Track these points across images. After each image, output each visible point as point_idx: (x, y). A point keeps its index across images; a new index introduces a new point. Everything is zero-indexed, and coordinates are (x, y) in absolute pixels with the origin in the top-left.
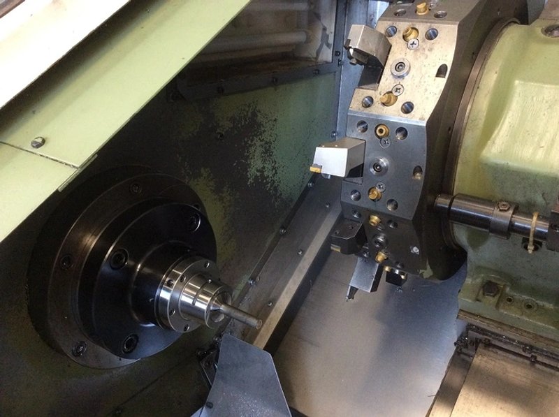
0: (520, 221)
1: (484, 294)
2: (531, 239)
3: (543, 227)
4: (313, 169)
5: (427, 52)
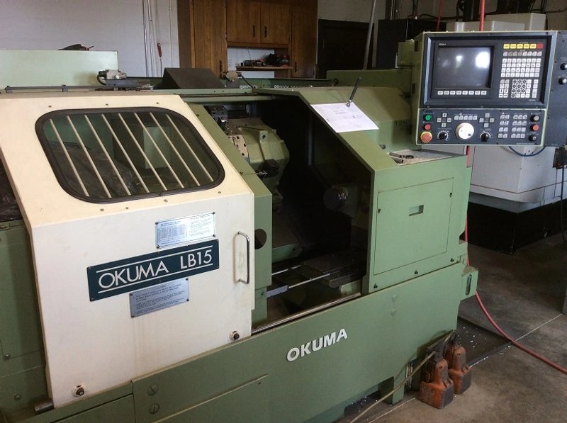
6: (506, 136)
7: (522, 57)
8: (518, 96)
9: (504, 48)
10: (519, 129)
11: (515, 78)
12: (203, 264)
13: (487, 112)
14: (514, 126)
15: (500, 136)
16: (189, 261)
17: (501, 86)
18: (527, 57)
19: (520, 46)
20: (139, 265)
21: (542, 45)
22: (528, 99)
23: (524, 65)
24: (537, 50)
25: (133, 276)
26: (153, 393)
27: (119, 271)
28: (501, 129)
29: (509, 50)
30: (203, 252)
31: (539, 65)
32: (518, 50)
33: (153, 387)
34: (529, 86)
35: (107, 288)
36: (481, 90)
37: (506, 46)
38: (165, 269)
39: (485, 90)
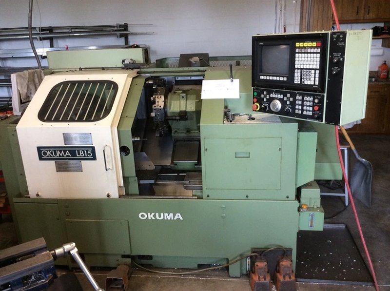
0: (177, 118)
1: (175, 133)
3: (179, 118)
5: (161, 99)
6: (300, 112)
7: (308, 53)
8: (306, 82)
9: (297, 46)
10: (308, 108)
11: (304, 69)
12: (88, 156)
13: (289, 93)
14: (305, 106)
15: (297, 111)
16: (81, 153)
17: (296, 75)
18: (311, 53)
19: (306, 44)
20: (58, 150)
21: (320, 43)
22: (312, 85)
23: (309, 59)
24: (317, 47)
25: (56, 154)
26: (67, 207)
27: (50, 151)
28: (297, 107)
29: (299, 47)
30: (87, 151)
31: (318, 59)
32: (305, 48)
33: (67, 204)
34: (313, 75)
35: (45, 157)
36: (283, 77)
37: (298, 45)
38: (69, 154)
39: (285, 77)
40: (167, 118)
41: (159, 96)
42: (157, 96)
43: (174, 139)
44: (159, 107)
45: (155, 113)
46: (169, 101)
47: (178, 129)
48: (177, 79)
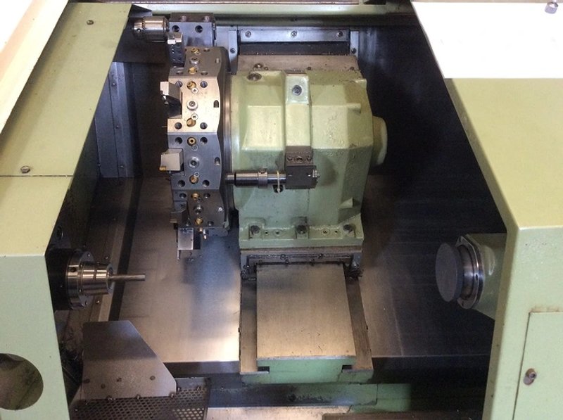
0: (272, 177)
1: (252, 233)
2: (279, 184)
3: (283, 177)
4: (161, 169)
5: (204, 95)
40: (230, 177)
41: (198, 81)
42: (185, 80)
43: (248, 258)
44: (196, 129)
45: (182, 155)
46: (235, 107)
47: (264, 221)
48: (244, 38)
